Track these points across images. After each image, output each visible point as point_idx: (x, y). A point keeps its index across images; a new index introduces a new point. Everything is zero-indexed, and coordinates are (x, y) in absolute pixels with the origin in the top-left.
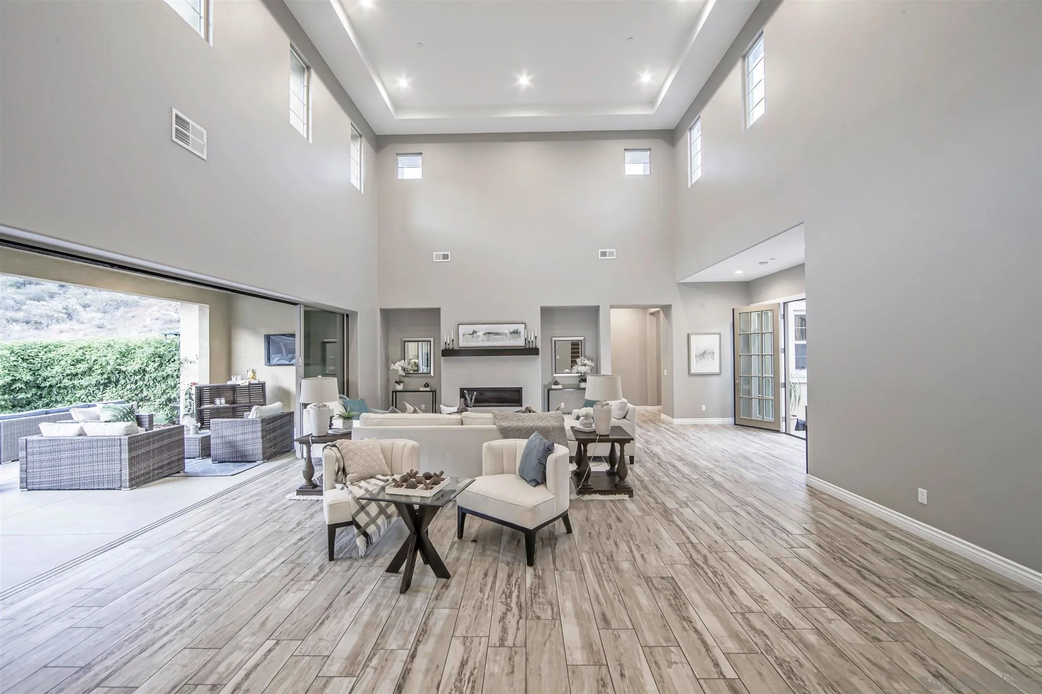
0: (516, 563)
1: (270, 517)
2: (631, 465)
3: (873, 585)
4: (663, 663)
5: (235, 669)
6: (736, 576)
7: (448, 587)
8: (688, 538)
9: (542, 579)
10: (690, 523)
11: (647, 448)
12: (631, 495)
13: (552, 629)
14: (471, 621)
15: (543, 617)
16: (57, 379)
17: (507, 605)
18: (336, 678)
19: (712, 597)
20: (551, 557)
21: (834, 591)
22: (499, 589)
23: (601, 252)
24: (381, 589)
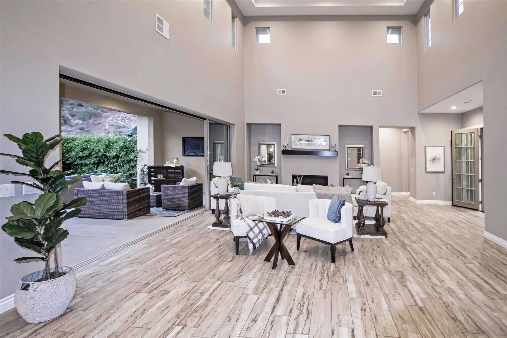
0: (326, 261)
1: (202, 236)
2: (389, 223)
3: (501, 280)
4: (391, 299)
5: (208, 289)
6: (433, 273)
7: (294, 268)
8: (413, 257)
9: (338, 268)
10: (415, 250)
11: (399, 215)
12: (386, 237)
13: (343, 286)
14: (306, 281)
15: (339, 281)
16: (73, 159)
17: (322, 276)
18: (250, 295)
19: (420, 279)
20: (343, 260)
21: (480, 281)
22: (318, 270)
23: (374, 92)
24: (263, 267)
